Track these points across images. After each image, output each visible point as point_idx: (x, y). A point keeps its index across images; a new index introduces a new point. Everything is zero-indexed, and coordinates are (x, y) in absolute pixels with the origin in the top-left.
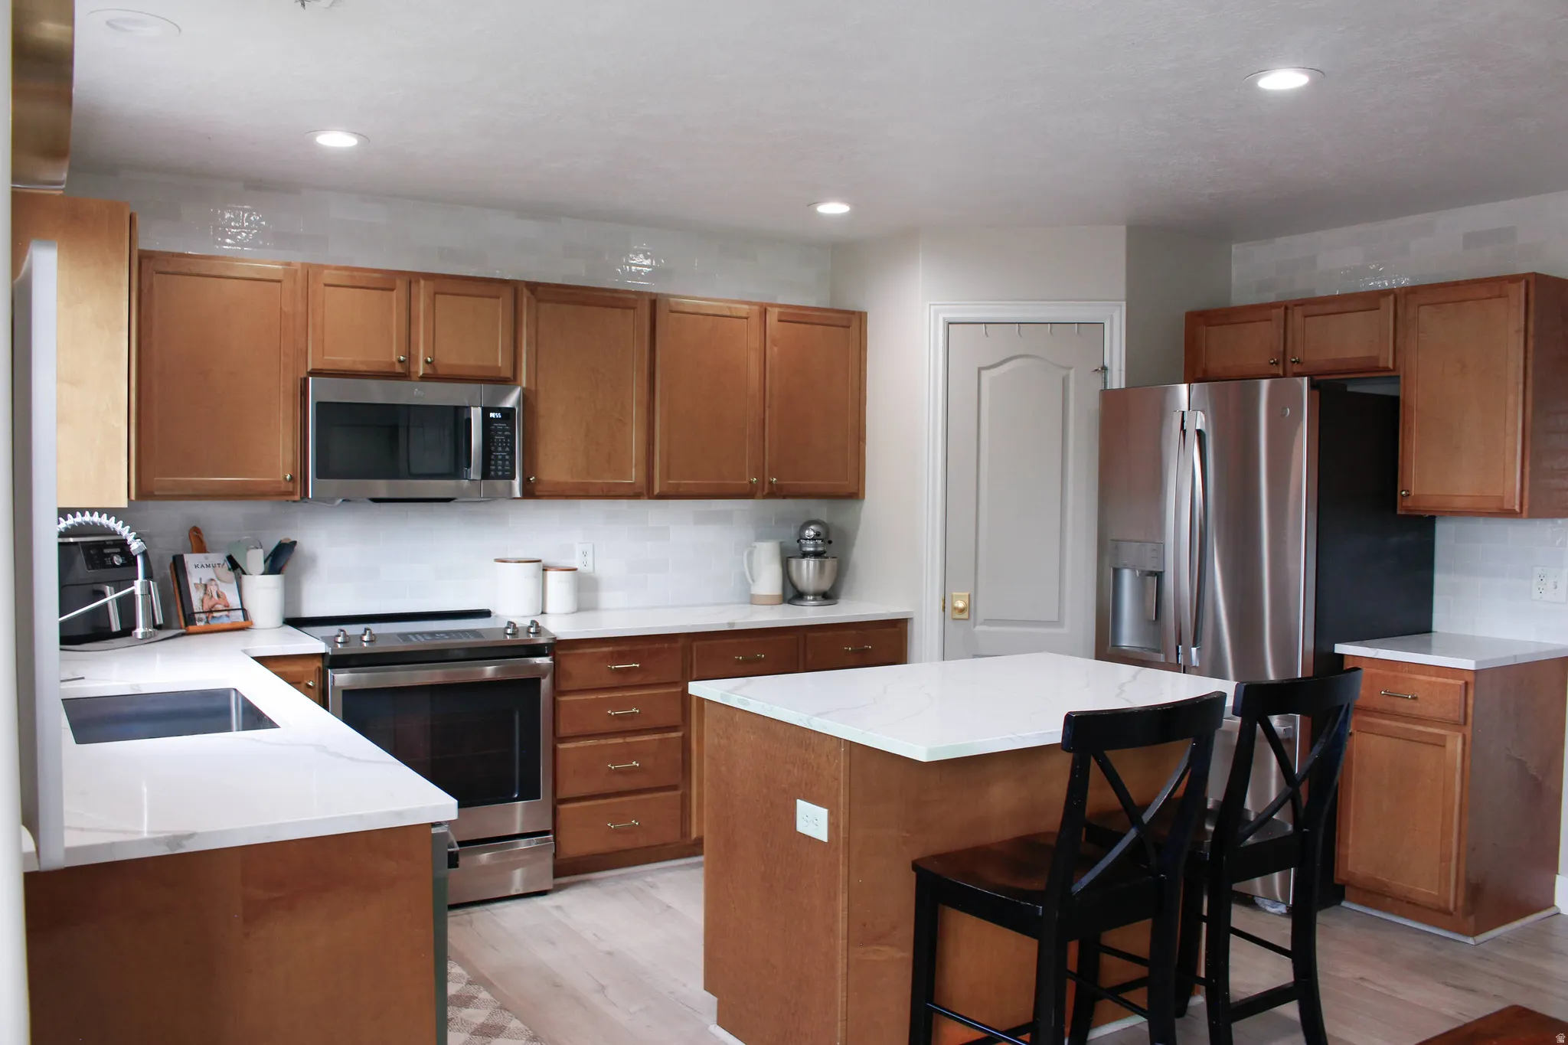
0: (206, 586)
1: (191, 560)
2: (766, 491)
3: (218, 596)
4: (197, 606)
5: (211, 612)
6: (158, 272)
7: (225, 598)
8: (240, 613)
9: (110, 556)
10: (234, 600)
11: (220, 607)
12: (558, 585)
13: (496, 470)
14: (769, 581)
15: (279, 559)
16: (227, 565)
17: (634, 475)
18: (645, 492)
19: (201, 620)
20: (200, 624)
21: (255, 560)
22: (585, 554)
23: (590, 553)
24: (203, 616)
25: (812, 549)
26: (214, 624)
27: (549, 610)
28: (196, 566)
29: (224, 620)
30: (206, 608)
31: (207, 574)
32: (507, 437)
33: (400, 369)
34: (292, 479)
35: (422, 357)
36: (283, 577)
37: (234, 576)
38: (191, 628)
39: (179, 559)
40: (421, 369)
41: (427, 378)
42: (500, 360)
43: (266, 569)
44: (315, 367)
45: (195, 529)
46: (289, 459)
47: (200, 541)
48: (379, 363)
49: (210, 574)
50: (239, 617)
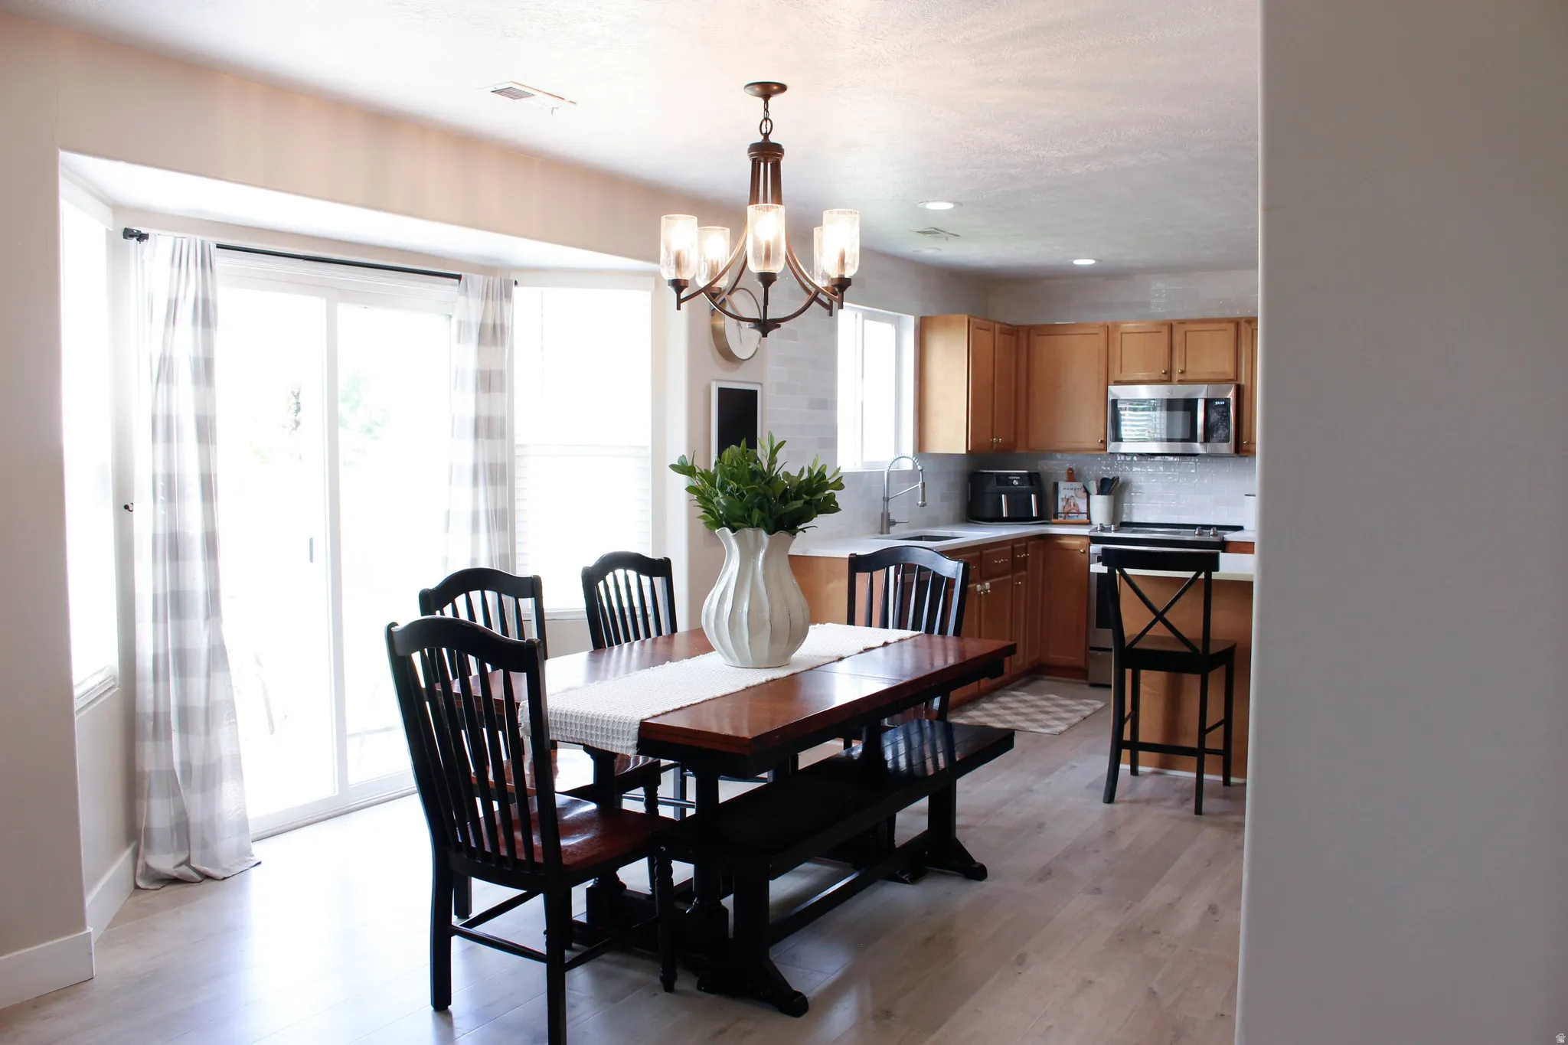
0: (1068, 499)
1: (1062, 485)
3: (1074, 505)
4: (1060, 509)
5: (1068, 513)
7: (1078, 506)
8: (1086, 515)
9: (1013, 480)
10: (1083, 508)
11: (1073, 511)
13: (1216, 437)
15: (1110, 487)
16: (1083, 489)
19: (1061, 517)
20: (1059, 519)
21: (1093, 487)
24: (1063, 515)
26: (1068, 520)
28: (1065, 489)
29: (1074, 518)
30: (1066, 510)
31: (1069, 493)
32: (1225, 416)
33: (1165, 378)
34: (1102, 441)
35: (1178, 367)
36: (1112, 497)
37: (1086, 494)
38: (1053, 520)
39: (1056, 485)
40: (1177, 376)
41: (1181, 382)
42: (1228, 369)
43: (1100, 492)
44: (1117, 379)
45: (1071, 469)
46: (1102, 430)
47: (1072, 476)
48: (1155, 376)
49: (1072, 493)
50: (1084, 518)
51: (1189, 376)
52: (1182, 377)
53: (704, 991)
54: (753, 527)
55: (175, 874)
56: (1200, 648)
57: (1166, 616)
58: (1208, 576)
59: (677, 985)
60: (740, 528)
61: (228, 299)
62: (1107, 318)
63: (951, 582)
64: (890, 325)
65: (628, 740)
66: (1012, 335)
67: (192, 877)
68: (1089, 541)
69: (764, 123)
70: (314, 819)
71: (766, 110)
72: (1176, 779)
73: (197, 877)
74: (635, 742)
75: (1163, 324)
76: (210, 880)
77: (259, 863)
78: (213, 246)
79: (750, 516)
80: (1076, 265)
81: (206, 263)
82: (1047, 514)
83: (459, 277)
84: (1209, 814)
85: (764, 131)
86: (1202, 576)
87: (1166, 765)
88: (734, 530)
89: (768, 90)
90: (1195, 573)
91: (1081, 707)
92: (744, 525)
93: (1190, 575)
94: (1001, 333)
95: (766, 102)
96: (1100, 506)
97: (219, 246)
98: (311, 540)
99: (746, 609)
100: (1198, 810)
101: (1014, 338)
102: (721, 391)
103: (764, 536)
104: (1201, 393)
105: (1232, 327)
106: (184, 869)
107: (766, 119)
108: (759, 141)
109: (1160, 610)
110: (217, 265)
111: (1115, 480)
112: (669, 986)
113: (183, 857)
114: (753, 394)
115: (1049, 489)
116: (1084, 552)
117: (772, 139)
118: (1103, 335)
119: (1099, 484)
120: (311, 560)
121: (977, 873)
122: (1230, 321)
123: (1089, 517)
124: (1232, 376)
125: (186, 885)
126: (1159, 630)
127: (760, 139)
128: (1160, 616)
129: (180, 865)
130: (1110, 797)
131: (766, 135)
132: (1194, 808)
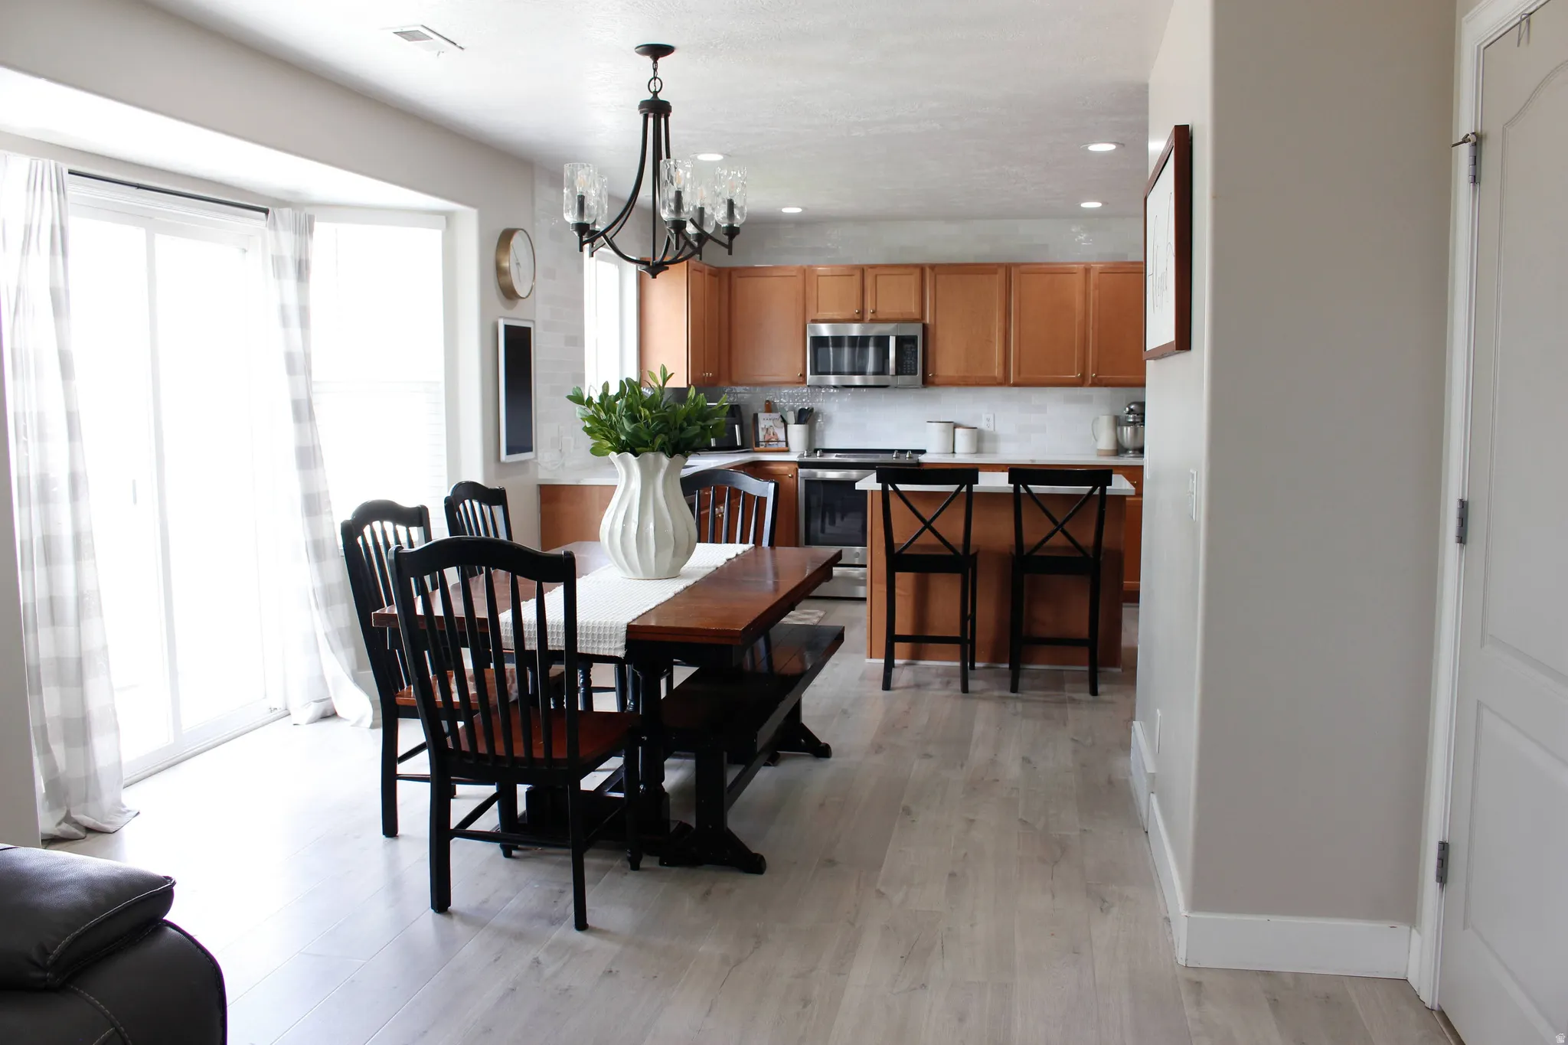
0: (767, 429)
1: (761, 416)
2: (1090, 382)
3: (773, 434)
4: (761, 438)
5: (768, 441)
6: (740, 277)
7: (777, 435)
8: (784, 443)
11: (773, 440)
12: (962, 437)
13: (906, 370)
14: (1105, 441)
15: (805, 417)
16: (780, 419)
17: (997, 372)
18: (1004, 382)
19: (762, 445)
20: (761, 447)
21: (791, 417)
22: (988, 420)
23: (992, 418)
24: (764, 443)
25: (1131, 420)
26: (769, 448)
27: (956, 451)
29: (774, 446)
30: (766, 439)
31: (768, 423)
32: (913, 352)
33: (857, 317)
34: (801, 375)
35: (869, 310)
36: (807, 426)
37: (783, 424)
38: (756, 449)
39: (756, 416)
40: (869, 316)
41: (872, 321)
42: (913, 309)
43: (799, 421)
44: (813, 318)
45: (768, 401)
46: (800, 365)
47: (770, 407)
48: (847, 315)
49: (771, 423)
50: (783, 445)
51: (880, 316)
52: (874, 317)
53: (667, 865)
54: (653, 451)
55: (58, 833)
56: (960, 551)
57: (933, 525)
58: (970, 489)
59: (642, 865)
60: (641, 453)
61: (78, 227)
62: (804, 261)
63: (762, 501)
64: (614, 265)
65: (616, 642)
66: (715, 276)
67: (76, 834)
68: (797, 467)
69: (653, 81)
70: (147, 773)
71: (655, 70)
72: (928, 668)
73: (81, 834)
74: (624, 644)
75: (856, 267)
76: (104, 834)
77: (138, 813)
78: (66, 172)
79: (653, 442)
80: (785, 213)
81: (61, 189)
82: (750, 442)
83: (266, 211)
84: (973, 692)
85: (653, 90)
86: (964, 489)
87: (915, 656)
88: (636, 454)
89: (657, 51)
90: (958, 486)
91: (806, 616)
92: (645, 449)
93: (953, 488)
94: (710, 274)
95: (655, 62)
96: (797, 433)
97: (70, 172)
98: (134, 481)
99: (652, 526)
100: (965, 689)
101: (717, 279)
102: (507, 327)
103: (665, 460)
104: (891, 332)
105: (917, 272)
106: (64, 827)
107: (655, 78)
108: (649, 99)
109: (928, 520)
110: (68, 193)
111: (811, 411)
112: (635, 866)
113: (62, 814)
114: (528, 330)
115: (749, 421)
116: (792, 477)
117: (661, 97)
118: (800, 277)
119: (797, 415)
120: (135, 502)
121: (822, 751)
122: (916, 266)
123: (787, 445)
124: (917, 316)
125: (72, 842)
126: (928, 538)
127: (649, 96)
128: (927, 525)
129: (59, 824)
130: (887, 685)
131: (655, 93)
132: (960, 688)
